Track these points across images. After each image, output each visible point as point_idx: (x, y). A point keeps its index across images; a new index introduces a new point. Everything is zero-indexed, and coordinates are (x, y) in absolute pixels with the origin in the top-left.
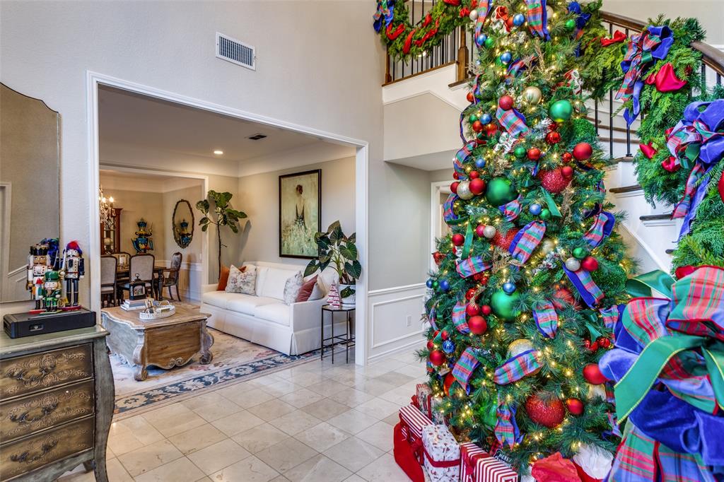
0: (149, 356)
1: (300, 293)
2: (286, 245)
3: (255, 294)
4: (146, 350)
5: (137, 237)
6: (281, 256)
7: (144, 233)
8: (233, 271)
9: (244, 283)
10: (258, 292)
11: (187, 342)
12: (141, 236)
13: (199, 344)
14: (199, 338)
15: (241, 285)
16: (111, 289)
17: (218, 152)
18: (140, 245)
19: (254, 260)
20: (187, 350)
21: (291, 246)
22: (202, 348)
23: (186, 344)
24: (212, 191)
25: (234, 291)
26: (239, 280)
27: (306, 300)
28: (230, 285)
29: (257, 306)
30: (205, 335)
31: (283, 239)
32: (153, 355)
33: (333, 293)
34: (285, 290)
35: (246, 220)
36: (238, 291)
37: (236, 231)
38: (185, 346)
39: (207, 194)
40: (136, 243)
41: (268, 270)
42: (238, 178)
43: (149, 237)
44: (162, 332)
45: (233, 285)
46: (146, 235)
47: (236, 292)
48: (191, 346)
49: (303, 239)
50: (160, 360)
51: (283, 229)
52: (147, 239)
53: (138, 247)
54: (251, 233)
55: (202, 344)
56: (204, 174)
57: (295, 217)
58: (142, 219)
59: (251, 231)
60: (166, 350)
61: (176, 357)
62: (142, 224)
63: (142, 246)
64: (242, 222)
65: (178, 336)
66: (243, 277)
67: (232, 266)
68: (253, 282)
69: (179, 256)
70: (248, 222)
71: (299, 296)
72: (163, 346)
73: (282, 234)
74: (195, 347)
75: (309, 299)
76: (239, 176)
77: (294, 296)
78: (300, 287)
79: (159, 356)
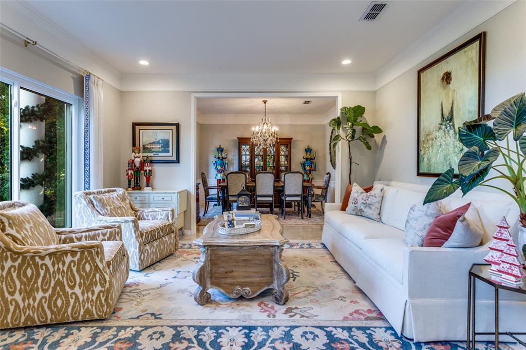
0: (211, 277)
1: (431, 231)
2: (426, 159)
3: (380, 220)
4: (208, 269)
5: (305, 160)
6: (419, 174)
7: (309, 157)
8: (356, 189)
9: (366, 205)
10: (384, 218)
11: (256, 270)
12: (307, 159)
13: (272, 276)
14: (272, 268)
15: (362, 207)
16: (271, 199)
17: (346, 62)
18: (306, 167)
19: (388, 180)
20: (256, 279)
21: (433, 160)
22: (276, 282)
23: (254, 272)
24: (345, 108)
25: (354, 213)
26: (360, 201)
27: (440, 245)
28: (351, 206)
29: (366, 238)
30: (279, 266)
31: (422, 153)
32: (217, 278)
33: (502, 245)
34: (407, 221)
35: (382, 135)
36: (359, 213)
37: (369, 148)
38: (253, 274)
39: (339, 111)
40: (304, 165)
41: (398, 191)
42: (375, 92)
43: (313, 161)
44: (226, 252)
45: (353, 205)
46: (311, 159)
47: (357, 215)
48: (262, 277)
49: (451, 149)
50: (224, 285)
51: (422, 139)
52: (312, 162)
53: (305, 169)
54: (387, 150)
55: (275, 276)
56: (338, 91)
57: (439, 120)
58: (309, 147)
59: (387, 146)
60: (230, 274)
61: (243, 285)
62: (308, 150)
63: (308, 168)
64: (378, 138)
65: (245, 260)
66: (365, 198)
67: (355, 184)
68: (378, 205)
69: (328, 175)
70: (384, 137)
71: (428, 235)
72: (228, 269)
73: (422, 145)
74: (266, 279)
75: (446, 244)
76: (376, 89)
77: (420, 234)
78: (431, 220)
79: (223, 281)
